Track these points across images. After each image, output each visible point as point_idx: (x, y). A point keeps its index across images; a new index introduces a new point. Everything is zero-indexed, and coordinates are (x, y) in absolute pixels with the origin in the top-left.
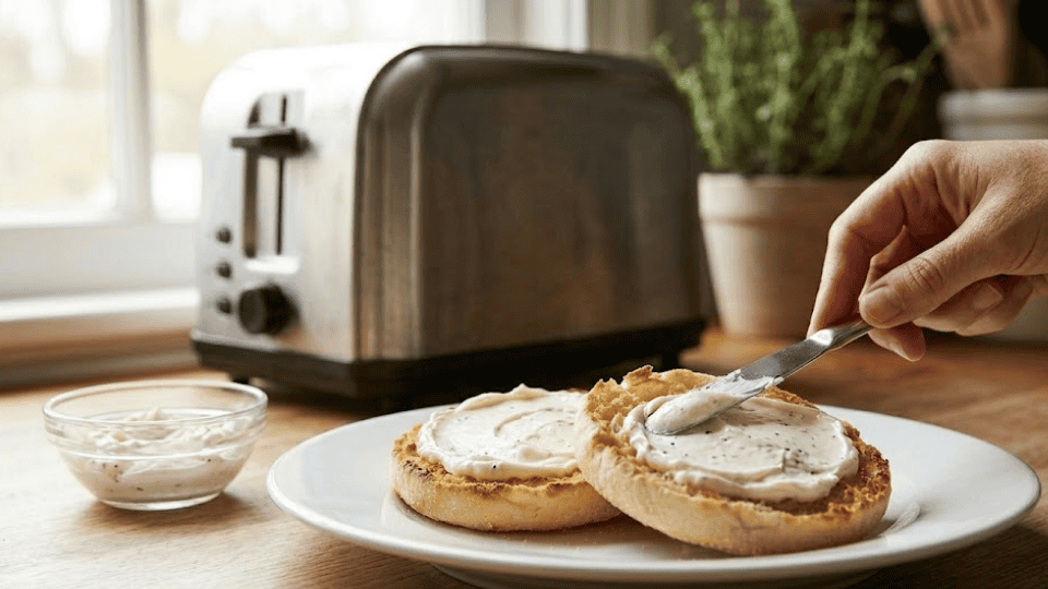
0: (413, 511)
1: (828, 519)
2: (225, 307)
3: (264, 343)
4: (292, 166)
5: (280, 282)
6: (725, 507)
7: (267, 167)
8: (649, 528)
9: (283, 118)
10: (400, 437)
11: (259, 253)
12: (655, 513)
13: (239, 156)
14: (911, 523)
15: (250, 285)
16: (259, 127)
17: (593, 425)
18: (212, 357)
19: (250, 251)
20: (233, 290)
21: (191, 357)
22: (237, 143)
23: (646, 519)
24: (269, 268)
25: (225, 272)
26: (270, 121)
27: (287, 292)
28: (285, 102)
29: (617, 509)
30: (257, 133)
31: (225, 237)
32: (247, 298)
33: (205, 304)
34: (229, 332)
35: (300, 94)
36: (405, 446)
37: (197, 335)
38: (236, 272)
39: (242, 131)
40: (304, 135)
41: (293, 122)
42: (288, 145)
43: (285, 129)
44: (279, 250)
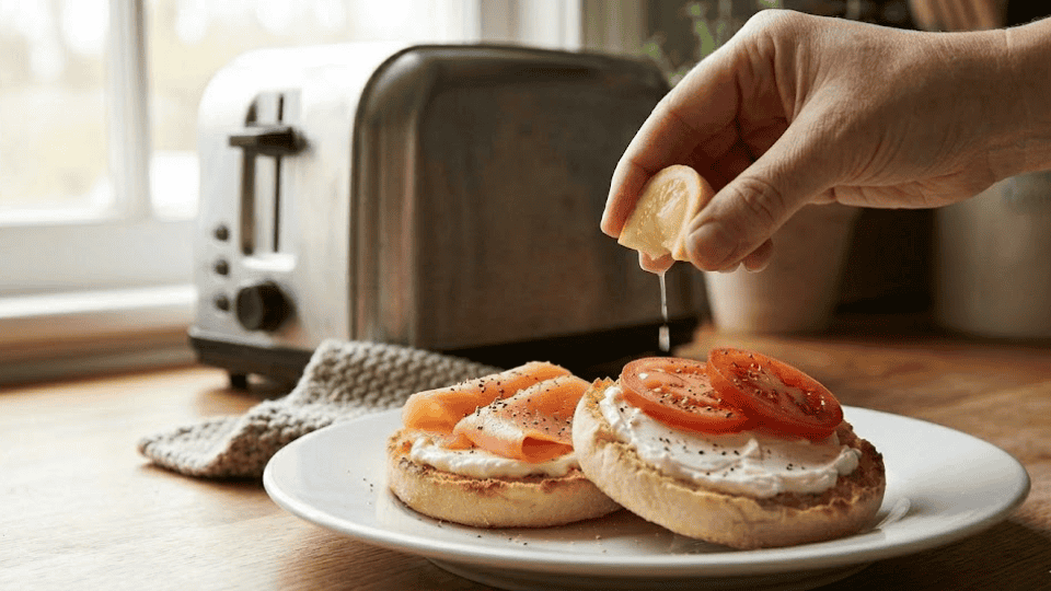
0: (409, 508)
1: (828, 512)
2: (223, 305)
3: (261, 339)
4: (288, 164)
5: (277, 279)
6: (727, 501)
7: (265, 165)
8: (652, 524)
9: (280, 117)
10: (394, 434)
11: (257, 251)
12: (658, 508)
13: (237, 154)
14: (902, 518)
15: (248, 282)
16: (256, 126)
17: (593, 421)
18: (208, 353)
19: (248, 249)
20: (231, 287)
21: (190, 354)
22: (235, 141)
23: (648, 514)
24: (267, 265)
25: (223, 269)
26: (268, 120)
27: (284, 289)
28: (281, 101)
29: (618, 504)
30: (254, 132)
31: (223, 234)
32: (244, 296)
33: (202, 301)
34: (227, 329)
35: (297, 93)
36: (399, 443)
37: (196, 332)
38: (234, 270)
39: (240, 129)
40: (301, 133)
41: (290, 120)
42: (285, 143)
43: (282, 128)
44: (276, 247)
